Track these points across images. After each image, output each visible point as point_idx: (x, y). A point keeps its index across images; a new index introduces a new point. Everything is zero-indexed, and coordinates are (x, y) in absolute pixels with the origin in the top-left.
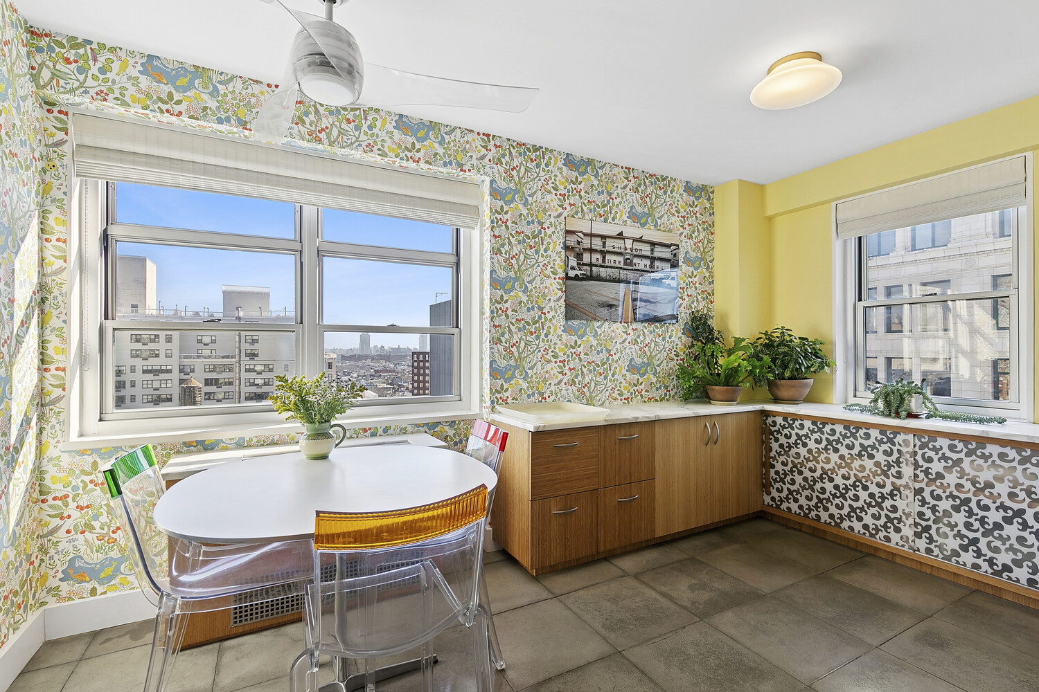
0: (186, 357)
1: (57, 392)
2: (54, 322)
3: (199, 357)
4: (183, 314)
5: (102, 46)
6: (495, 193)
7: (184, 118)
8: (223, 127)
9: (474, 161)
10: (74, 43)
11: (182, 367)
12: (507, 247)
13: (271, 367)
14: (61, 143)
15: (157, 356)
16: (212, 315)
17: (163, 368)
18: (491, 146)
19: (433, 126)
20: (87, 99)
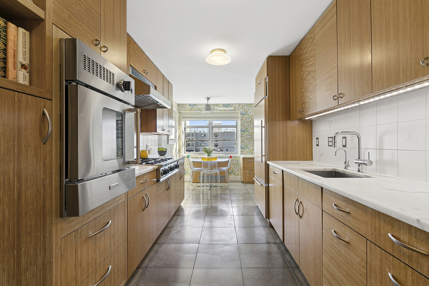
0: (197, 146)
1: (180, 149)
2: (180, 140)
3: (201, 146)
4: (196, 132)
5: (185, 104)
6: (241, 114)
7: (194, 111)
8: (198, 111)
9: (237, 109)
10: (182, 104)
11: (196, 149)
12: (244, 124)
13: (222, 150)
14: (181, 117)
15: (190, 145)
16: (204, 132)
17: (191, 149)
18: (240, 106)
19: (229, 104)
20: (183, 111)
